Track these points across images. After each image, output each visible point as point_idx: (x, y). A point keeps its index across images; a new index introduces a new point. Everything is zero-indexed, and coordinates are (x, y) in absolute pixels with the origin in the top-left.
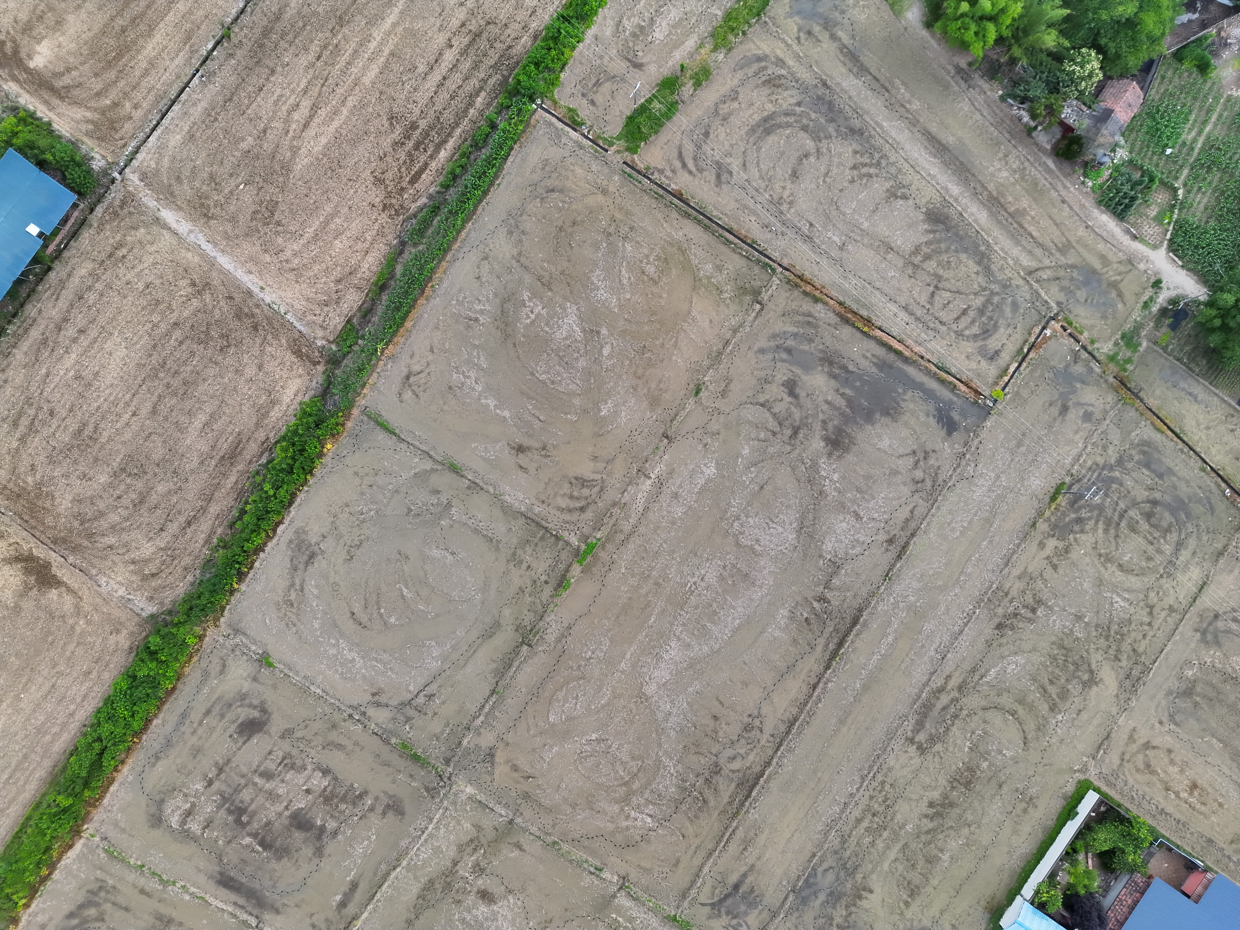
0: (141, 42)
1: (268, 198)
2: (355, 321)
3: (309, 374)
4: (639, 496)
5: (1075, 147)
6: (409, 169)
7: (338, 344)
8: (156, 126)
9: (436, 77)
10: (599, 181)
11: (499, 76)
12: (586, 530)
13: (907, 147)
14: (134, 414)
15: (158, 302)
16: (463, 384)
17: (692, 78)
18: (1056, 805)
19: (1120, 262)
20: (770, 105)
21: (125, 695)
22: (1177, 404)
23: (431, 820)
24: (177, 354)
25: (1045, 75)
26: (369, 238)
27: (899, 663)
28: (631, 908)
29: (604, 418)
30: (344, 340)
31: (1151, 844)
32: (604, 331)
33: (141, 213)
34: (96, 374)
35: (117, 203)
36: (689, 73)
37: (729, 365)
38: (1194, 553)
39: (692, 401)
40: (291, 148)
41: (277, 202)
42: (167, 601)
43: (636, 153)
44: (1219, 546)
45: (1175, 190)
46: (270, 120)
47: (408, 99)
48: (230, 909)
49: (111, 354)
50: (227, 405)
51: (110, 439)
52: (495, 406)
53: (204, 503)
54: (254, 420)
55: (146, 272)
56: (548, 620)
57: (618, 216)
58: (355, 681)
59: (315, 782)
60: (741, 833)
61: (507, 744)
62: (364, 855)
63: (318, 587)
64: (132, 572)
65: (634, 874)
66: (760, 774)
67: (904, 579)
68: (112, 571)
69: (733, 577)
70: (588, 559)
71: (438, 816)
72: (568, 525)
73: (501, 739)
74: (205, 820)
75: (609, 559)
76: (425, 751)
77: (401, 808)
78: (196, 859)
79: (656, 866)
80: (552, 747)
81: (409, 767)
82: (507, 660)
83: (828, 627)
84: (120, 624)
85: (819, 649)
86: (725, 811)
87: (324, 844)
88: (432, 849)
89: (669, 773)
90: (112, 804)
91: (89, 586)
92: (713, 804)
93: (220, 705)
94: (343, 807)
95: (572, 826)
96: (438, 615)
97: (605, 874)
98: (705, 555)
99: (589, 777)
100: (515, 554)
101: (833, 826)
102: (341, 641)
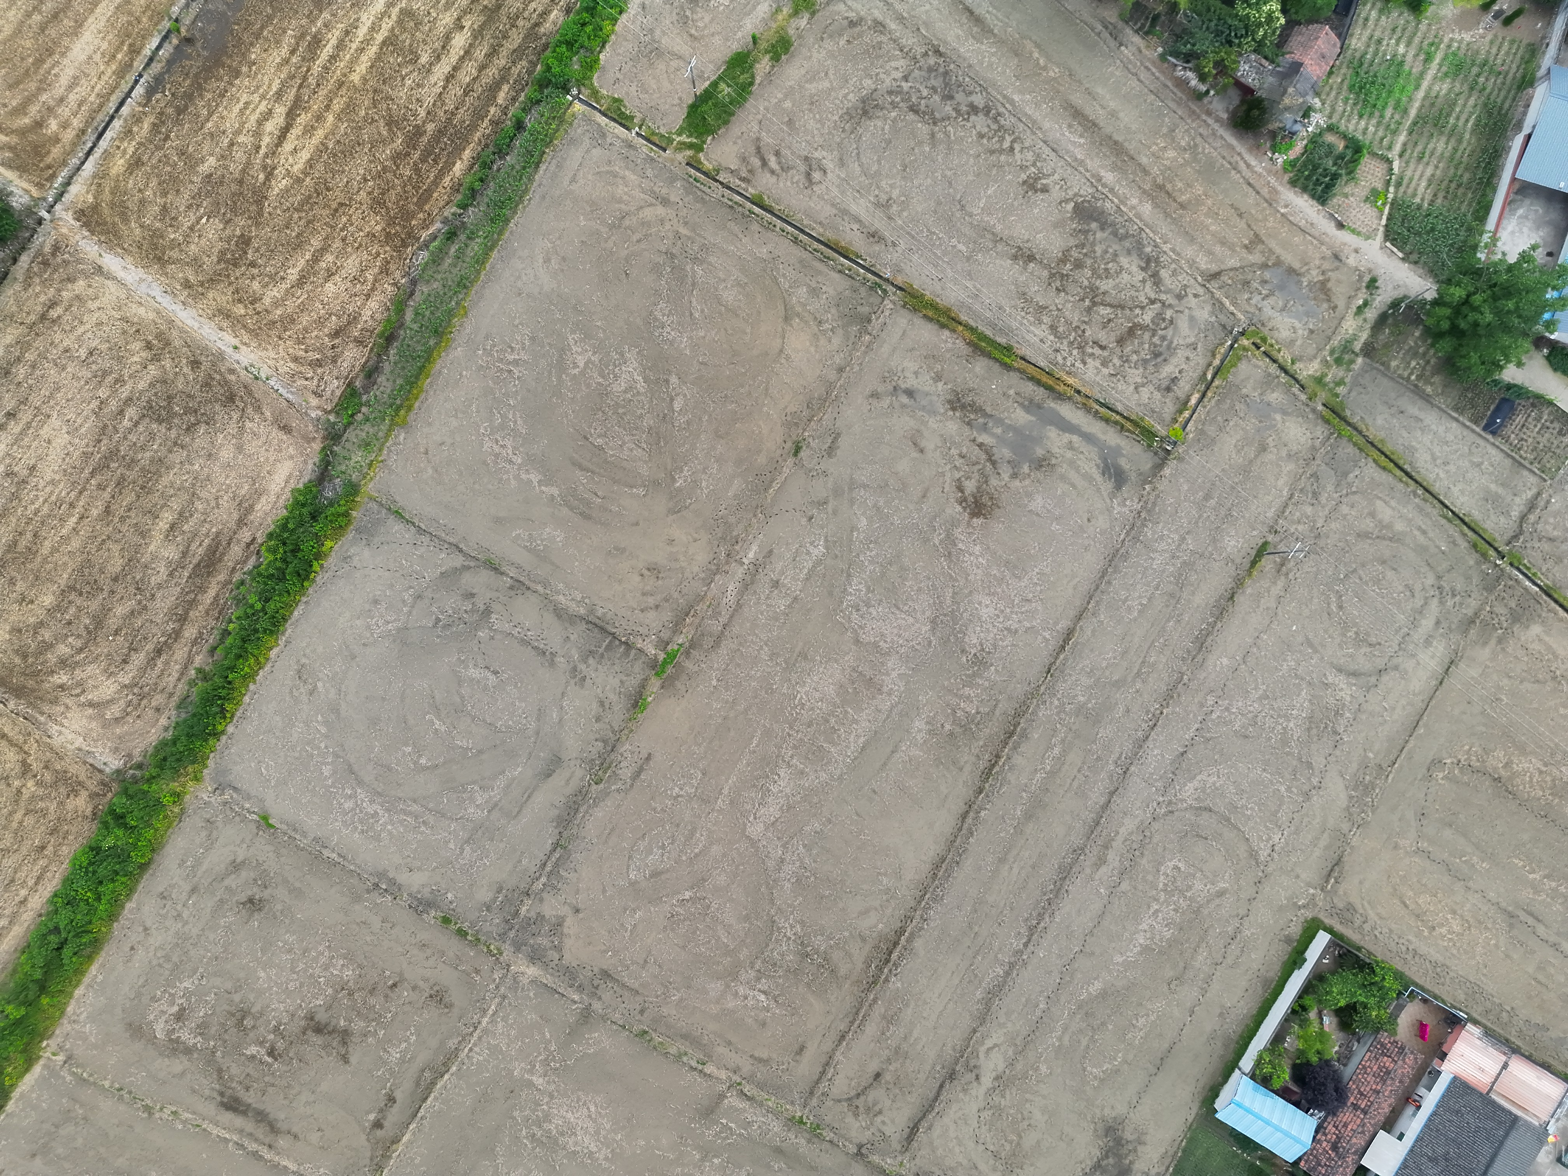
0: (66, 41)
1: (238, 233)
2: (358, 384)
3: (302, 454)
4: (730, 588)
5: (1256, 112)
6: (416, 188)
7: (337, 413)
8: (91, 149)
9: (442, 69)
10: (656, 189)
11: (524, 63)
12: (665, 635)
13: (1047, 125)
14: (82, 518)
15: (105, 373)
16: (497, 456)
17: (767, 52)
18: (1280, 953)
19: (1323, 258)
20: (869, 82)
21: (86, 872)
22: (1405, 434)
23: (484, 1011)
24: (133, 437)
25: (1213, 24)
26: (370, 278)
27: (1069, 781)
28: (745, 1111)
29: (679, 490)
30: (346, 409)
31: (1400, 994)
32: (674, 379)
33: (79, 261)
34: (33, 468)
35: (47, 249)
36: (763, 45)
37: (835, 415)
38: (1438, 623)
39: (790, 461)
40: (265, 167)
41: (250, 239)
42: (137, 752)
43: (702, 150)
44: (1470, 612)
45: (1389, 162)
46: (238, 132)
47: (409, 98)
48: (235, 1138)
49: (49, 442)
50: (199, 499)
51: (54, 550)
52: (539, 482)
53: (176, 625)
54: (235, 516)
55: (89, 335)
56: (622, 750)
57: (684, 231)
58: (380, 841)
59: (335, 972)
60: (880, 1008)
61: (577, 911)
62: (402, 1061)
63: (326, 723)
64: (90, 717)
65: (747, 1067)
66: (901, 932)
67: (1070, 675)
68: (66, 718)
69: (853, 683)
70: (669, 670)
71: (493, 1007)
72: (640, 629)
73: (569, 905)
74: (198, 1026)
75: (696, 668)
76: (472, 925)
77: (446, 1000)
78: (189, 1076)
79: (774, 1056)
80: (634, 911)
81: (453, 946)
82: (571, 803)
83: (977, 740)
84: (80, 783)
85: (968, 768)
86: (858, 982)
87: (350, 1049)
88: (488, 1049)
89: (785, 936)
90: (78, 1012)
91: (38, 737)
92: (843, 971)
93: (210, 880)
94: (372, 1001)
95: (665, 1011)
96: (480, 752)
97: (709, 1069)
98: (818, 658)
99: (684, 947)
100: (575, 669)
101: (995, 992)
102: (359, 791)
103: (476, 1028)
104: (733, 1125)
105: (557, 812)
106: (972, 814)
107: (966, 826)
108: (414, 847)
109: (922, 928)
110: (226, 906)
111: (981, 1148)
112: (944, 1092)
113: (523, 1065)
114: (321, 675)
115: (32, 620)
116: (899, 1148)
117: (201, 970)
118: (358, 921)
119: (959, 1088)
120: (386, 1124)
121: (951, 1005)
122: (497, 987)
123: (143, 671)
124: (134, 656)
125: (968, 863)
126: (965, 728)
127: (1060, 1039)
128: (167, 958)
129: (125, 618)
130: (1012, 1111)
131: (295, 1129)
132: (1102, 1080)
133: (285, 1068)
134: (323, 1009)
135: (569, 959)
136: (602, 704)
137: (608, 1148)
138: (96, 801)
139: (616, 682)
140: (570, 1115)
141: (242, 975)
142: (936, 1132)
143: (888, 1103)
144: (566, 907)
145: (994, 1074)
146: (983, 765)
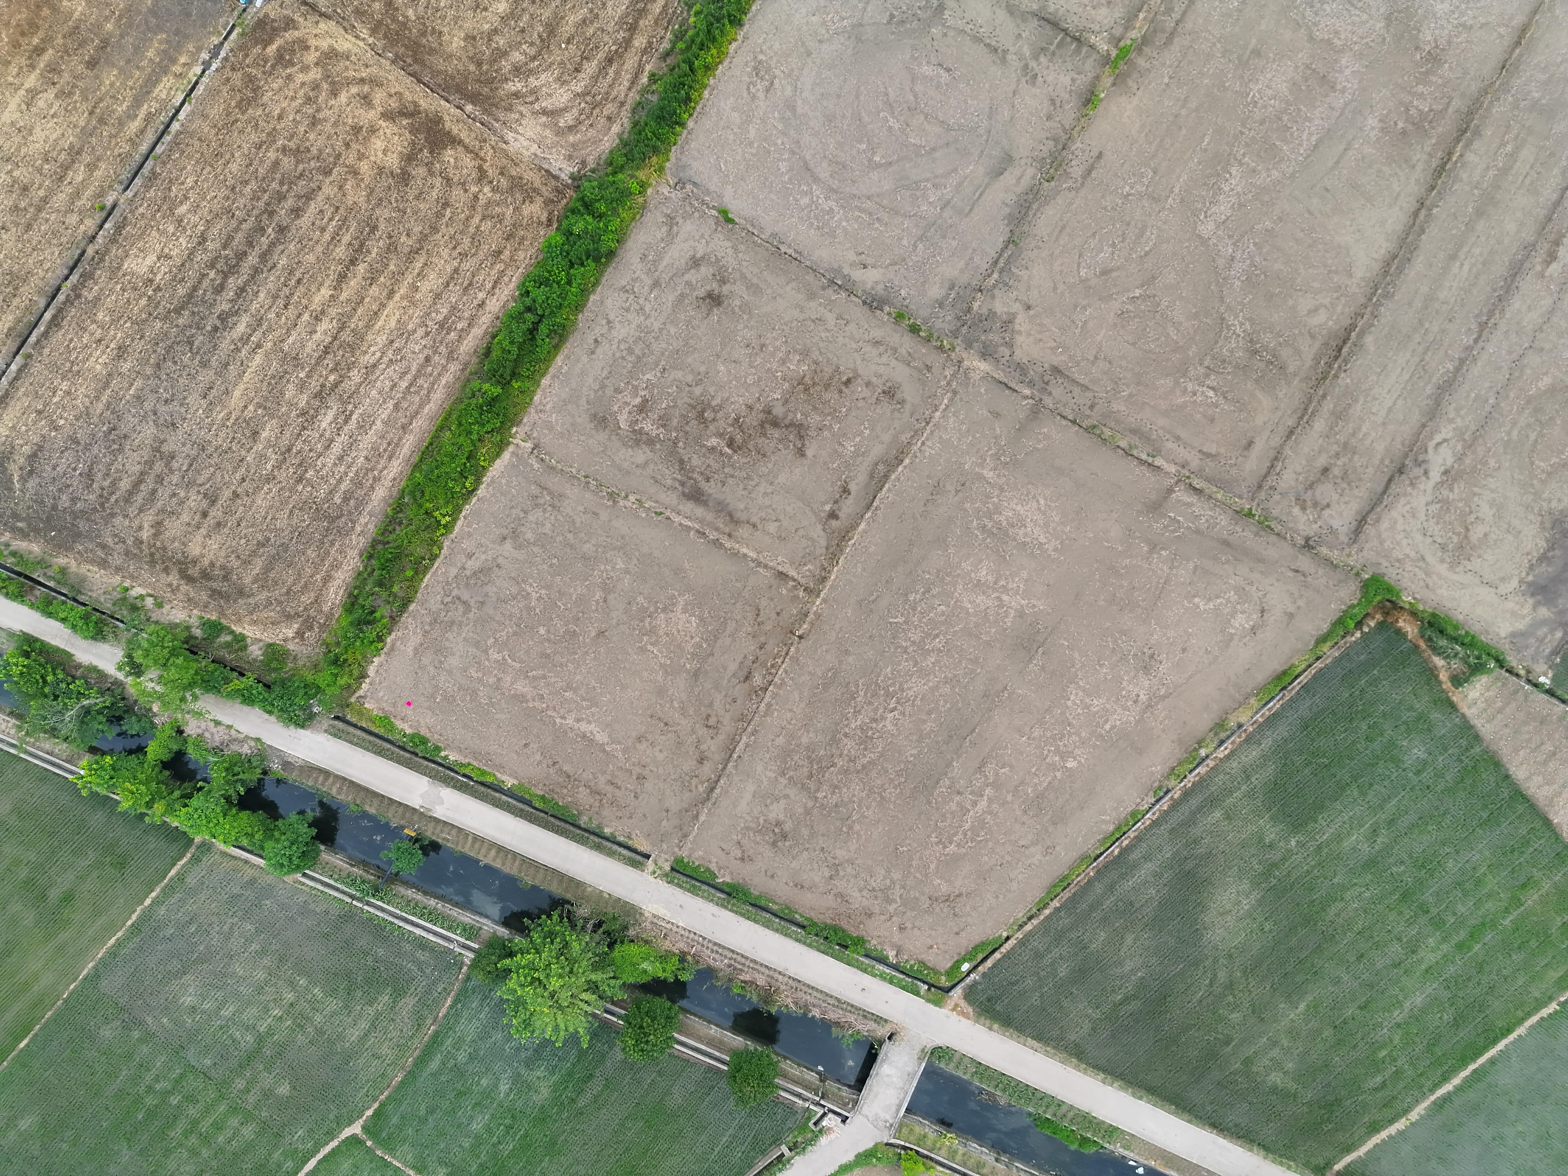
12: (1118, 31)
23: (936, 407)
27: (1521, 178)
28: (1193, 504)
48: (697, 526)
56: (1073, 148)
58: (835, 238)
59: (792, 367)
60: (1328, 405)
61: (1029, 308)
62: (857, 454)
63: (782, 119)
64: (544, 125)
65: (1195, 462)
66: (1352, 327)
67: (1525, 71)
68: (520, 124)
69: (1306, 80)
70: (1122, 66)
71: (946, 401)
72: (1092, 26)
73: (1020, 301)
74: (660, 418)
75: (1148, 65)
76: (925, 321)
77: (899, 396)
78: (652, 466)
79: (1222, 451)
80: (1084, 308)
81: (906, 343)
82: (1022, 201)
83: (1430, 138)
84: (534, 190)
85: (1420, 166)
86: (1307, 378)
87: (807, 442)
88: (940, 443)
89: (1234, 333)
90: (544, 402)
91: (493, 143)
92: (1291, 369)
93: (670, 275)
94: (827, 396)
95: (1115, 406)
96: (934, 149)
97: (1159, 462)
98: (1271, 55)
99: (1134, 344)
100: (1026, 66)
101: (1447, 387)
102: (814, 187)
103: (928, 423)
104: (1181, 519)
105: (1007, 210)
106: (1423, 212)
107: (1418, 222)
108: (868, 244)
109: (1373, 325)
110: (686, 301)
111: (1429, 540)
112: (1393, 486)
113: (974, 459)
114: (777, 72)
115: (486, 27)
116: (1346, 540)
117: (663, 363)
118: (813, 317)
119: (1407, 482)
120: (841, 515)
121: (1400, 402)
122: (948, 384)
123: (595, 79)
124: (586, 65)
125: (1419, 263)
126: (1418, 126)
127: (1509, 433)
128: (630, 351)
129: (578, 26)
130: (1460, 505)
131: (754, 519)
132: (1549, 474)
133: (744, 460)
134: (780, 403)
135: (1020, 355)
136: (1053, 102)
137: (1057, 539)
138: (551, 207)
139: (1066, 80)
140: (1019, 507)
141: (703, 369)
142: (1385, 524)
143: (1336, 497)
144: (1018, 304)
145: (1443, 469)
146: (1435, 163)
